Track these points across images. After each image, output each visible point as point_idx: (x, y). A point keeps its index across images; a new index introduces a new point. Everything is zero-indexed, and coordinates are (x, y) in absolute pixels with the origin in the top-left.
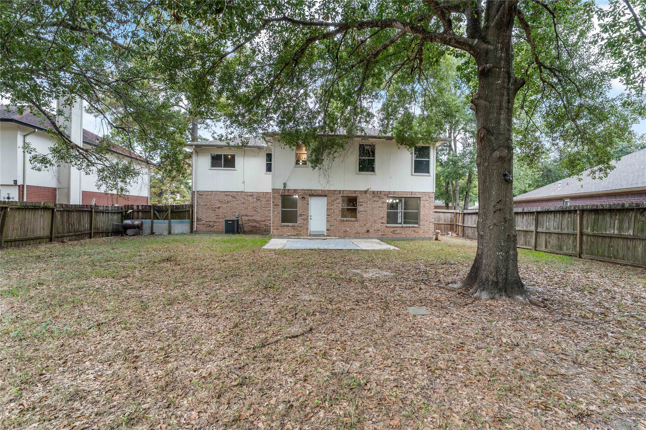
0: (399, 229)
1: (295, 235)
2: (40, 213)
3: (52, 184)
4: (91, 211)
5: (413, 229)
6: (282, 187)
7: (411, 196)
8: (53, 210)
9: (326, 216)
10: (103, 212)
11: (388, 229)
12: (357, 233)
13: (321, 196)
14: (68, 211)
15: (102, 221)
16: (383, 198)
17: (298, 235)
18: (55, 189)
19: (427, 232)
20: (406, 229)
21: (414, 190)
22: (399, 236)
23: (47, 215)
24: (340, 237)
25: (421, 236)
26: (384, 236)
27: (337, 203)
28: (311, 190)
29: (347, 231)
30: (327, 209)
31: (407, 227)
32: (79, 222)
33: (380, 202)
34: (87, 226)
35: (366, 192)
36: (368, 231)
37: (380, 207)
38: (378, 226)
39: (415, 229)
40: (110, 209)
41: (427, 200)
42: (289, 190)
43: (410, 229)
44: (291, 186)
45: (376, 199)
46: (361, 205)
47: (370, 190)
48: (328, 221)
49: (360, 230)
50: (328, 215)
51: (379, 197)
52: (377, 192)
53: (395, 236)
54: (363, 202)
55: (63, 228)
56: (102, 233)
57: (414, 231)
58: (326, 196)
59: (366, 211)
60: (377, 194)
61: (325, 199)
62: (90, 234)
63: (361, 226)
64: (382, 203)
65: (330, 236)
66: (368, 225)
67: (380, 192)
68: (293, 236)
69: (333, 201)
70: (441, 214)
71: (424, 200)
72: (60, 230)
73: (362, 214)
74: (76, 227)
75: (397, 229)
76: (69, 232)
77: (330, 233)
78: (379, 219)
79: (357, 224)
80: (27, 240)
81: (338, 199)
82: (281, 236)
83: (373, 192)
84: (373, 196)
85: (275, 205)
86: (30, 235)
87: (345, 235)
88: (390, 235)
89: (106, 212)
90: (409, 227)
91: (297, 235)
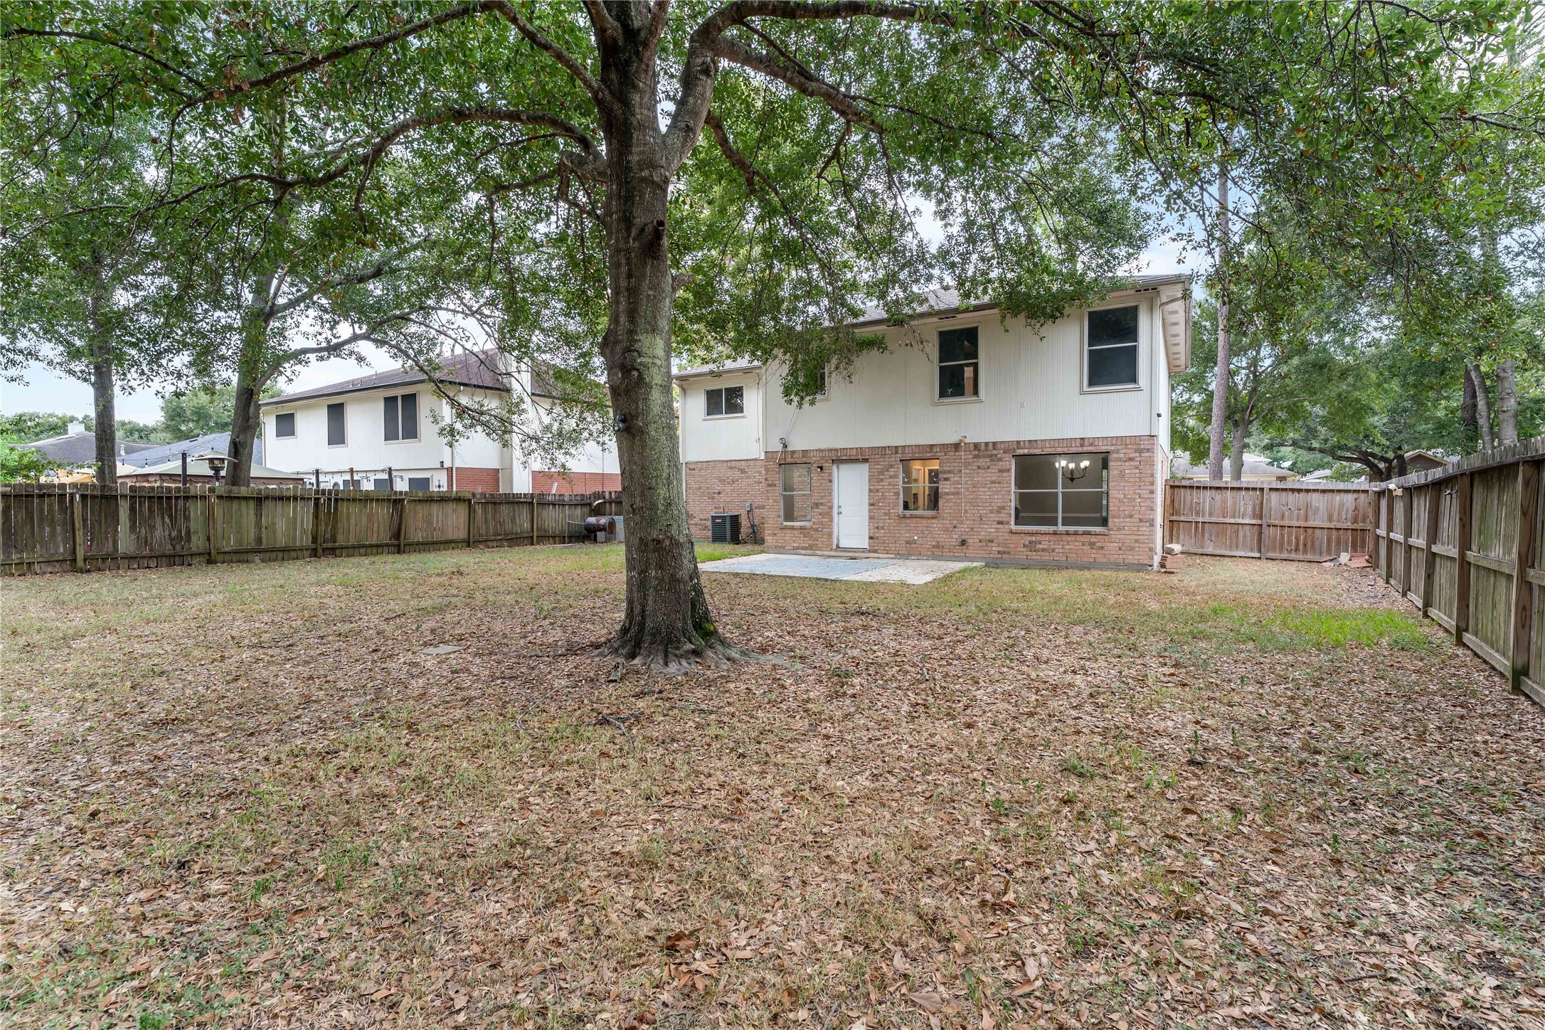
0: (1047, 538)
1: (806, 548)
2: (451, 506)
3: (493, 464)
4: (532, 503)
5: (1086, 538)
6: (780, 448)
7: (1080, 450)
8: (470, 501)
9: (867, 507)
10: (554, 505)
11: (1015, 537)
12: (937, 546)
13: (856, 461)
14: (495, 503)
15: (553, 519)
16: (1000, 460)
17: (811, 549)
18: (497, 471)
19: (1132, 549)
20: (1065, 538)
21: (1088, 434)
22: (1046, 557)
23: (462, 510)
24: (899, 555)
25: (1113, 558)
26: (1005, 556)
27: (891, 477)
28: (836, 450)
29: (915, 542)
30: (870, 491)
31: (1067, 533)
32: (513, 520)
33: (994, 469)
34: (526, 525)
35: (957, 446)
36: (963, 543)
37: (993, 482)
38: (990, 530)
39: (1093, 539)
40: (566, 499)
41: (1131, 459)
42: (793, 452)
43: (1079, 538)
44: (797, 444)
45: (982, 462)
46: (946, 479)
47: (967, 441)
48: (871, 518)
49: (943, 538)
50: (871, 505)
51: (991, 456)
52: (987, 444)
53: (1034, 556)
54: (949, 472)
55: (487, 528)
56: (554, 537)
57: (1092, 545)
58: (866, 461)
59: (957, 493)
60: (986, 449)
61: (864, 469)
62: (532, 537)
63: (946, 530)
64: (1000, 471)
65: (875, 551)
66: (964, 528)
67: (994, 443)
68: (803, 548)
69: (881, 473)
70: (1315, 495)
71: (1120, 460)
72: (483, 532)
73: (947, 501)
74: (508, 526)
75: (1039, 538)
76: (496, 534)
77: (878, 545)
78: (992, 512)
79: (935, 524)
80: (433, 543)
81: (891, 466)
82: (780, 549)
83: (976, 446)
84: (975, 456)
85: (769, 485)
86: (437, 536)
87: (908, 552)
88: (1023, 553)
89: (559, 503)
90: (1076, 533)
91: (811, 547)
